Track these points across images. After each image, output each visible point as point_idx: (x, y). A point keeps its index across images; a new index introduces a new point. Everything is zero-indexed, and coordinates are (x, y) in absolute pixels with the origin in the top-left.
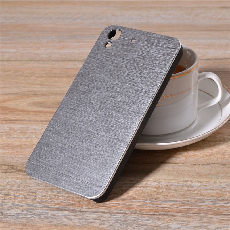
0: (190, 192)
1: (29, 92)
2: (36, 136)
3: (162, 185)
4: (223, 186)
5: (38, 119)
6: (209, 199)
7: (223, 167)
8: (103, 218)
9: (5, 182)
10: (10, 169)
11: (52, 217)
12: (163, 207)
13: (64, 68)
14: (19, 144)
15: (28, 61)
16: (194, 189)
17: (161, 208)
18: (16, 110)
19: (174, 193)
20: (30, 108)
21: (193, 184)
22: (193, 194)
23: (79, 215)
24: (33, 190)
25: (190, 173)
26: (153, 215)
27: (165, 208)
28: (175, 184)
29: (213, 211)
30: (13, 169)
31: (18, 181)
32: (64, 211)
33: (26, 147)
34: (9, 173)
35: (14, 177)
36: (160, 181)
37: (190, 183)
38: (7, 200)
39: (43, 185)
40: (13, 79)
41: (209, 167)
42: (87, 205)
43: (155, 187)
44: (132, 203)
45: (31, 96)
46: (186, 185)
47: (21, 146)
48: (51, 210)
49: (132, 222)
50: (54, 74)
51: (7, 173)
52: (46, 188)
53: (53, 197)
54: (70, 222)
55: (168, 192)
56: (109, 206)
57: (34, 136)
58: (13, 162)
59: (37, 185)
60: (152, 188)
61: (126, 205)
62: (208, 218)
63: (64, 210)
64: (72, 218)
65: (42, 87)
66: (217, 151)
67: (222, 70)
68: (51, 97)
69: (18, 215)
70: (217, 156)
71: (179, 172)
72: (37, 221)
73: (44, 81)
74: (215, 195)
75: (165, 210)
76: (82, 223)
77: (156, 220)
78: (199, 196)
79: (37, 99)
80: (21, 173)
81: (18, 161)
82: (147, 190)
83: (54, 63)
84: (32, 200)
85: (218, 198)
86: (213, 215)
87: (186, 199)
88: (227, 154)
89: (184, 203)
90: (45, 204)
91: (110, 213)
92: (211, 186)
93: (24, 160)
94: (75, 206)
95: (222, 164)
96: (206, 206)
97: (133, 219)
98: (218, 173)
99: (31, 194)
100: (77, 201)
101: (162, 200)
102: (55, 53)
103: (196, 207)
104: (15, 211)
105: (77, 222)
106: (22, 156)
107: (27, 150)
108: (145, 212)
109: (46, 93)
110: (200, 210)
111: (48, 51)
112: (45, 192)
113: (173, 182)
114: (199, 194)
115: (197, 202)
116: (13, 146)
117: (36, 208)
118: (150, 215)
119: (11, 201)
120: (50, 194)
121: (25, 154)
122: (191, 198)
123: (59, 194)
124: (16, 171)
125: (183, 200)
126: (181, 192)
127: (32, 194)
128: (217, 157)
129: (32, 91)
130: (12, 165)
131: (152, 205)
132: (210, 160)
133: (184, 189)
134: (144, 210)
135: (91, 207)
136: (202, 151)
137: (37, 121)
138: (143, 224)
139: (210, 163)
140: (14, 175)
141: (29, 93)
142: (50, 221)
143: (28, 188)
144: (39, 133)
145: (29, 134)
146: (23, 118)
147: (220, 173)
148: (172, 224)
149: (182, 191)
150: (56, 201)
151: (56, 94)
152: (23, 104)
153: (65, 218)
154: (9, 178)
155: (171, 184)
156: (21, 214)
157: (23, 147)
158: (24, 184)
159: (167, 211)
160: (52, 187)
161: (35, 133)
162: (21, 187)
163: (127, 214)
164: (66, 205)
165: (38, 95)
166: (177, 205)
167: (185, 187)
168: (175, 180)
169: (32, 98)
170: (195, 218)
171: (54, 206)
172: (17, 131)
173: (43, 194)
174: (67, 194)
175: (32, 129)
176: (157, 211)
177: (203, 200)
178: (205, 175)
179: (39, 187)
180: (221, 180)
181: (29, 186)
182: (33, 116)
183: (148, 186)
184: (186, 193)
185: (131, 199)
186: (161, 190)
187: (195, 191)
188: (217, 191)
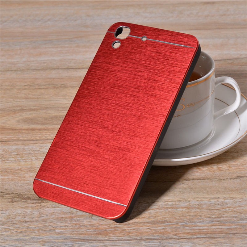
0: (225, 210)
2: (36, 157)
3: (192, 204)
5: (33, 138)
9: (14, 213)
10: (16, 198)
12: (200, 229)
13: (48, 78)
14: (19, 168)
15: (3, 71)
16: (229, 207)
17: (198, 231)
18: (5, 129)
19: (207, 212)
20: (20, 126)
21: (226, 201)
22: (228, 212)
24: (49, 220)
25: (219, 189)
26: (191, 238)
27: (202, 229)
28: (206, 202)
30: (17, 197)
31: (29, 211)
33: (27, 171)
34: (16, 202)
35: (23, 206)
36: (189, 200)
37: (222, 200)
39: (59, 213)
41: (236, 181)
42: (115, 233)
43: (185, 207)
44: (165, 227)
45: (18, 112)
46: (218, 202)
47: (22, 171)
48: (76, 242)
50: (37, 85)
51: (13, 202)
52: (63, 216)
55: (201, 212)
56: (140, 232)
57: (33, 158)
58: (17, 189)
59: (52, 214)
60: (182, 209)
61: (158, 230)
63: (90, 241)
65: (27, 101)
66: (242, 162)
68: (41, 111)
71: (207, 189)
73: (29, 94)
75: (203, 232)
77: (196, 244)
78: (236, 214)
79: (25, 115)
80: (29, 201)
81: (22, 188)
82: (177, 211)
83: (34, 73)
84: (51, 231)
87: (222, 219)
89: (221, 223)
90: (67, 235)
91: (143, 240)
92: (246, 202)
93: (30, 187)
94: (101, 235)
96: (246, 224)
97: (170, 244)
99: (47, 224)
100: (102, 229)
101: (197, 221)
102: (33, 61)
103: (236, 226)
106: (25, 182)
107: (30, 174)
109: (35, 108)
110: (240, 229)
111: (24, 59)
112: (63, 222)
113: (203, 200)
115: (234, 221)
116: (13, 170)
117: (58, 241)
118: (188, 239)
119: (26, 234)
120: (70, 223)
121: (29, 179)
122: (227, 217)
123: (79, 222)
124: (24, 199)
125: (219, 219)
126: (215, 211)
127: (49, 225)
128: (243, 169)
129: (17, 106)
130: (17, 193)
131: (187, 228)
132: (237, 173)
133: (218, 207)
134: (181, 234)
135: (120, 235)
136: (226, 164)
139: (238, 176)
140: (21, 204)
141: (15, 108)
144: (38, 154)
145: (27, 155)
146: (15, 137)
150: (78, 230)
151: (46, 108)
152: (12, 121)
154: (17, 208)
155: (202, 202)
157: (24, 171)
158: (36, 214)
159: (206, 233)
160: (70, 215)
161: (33, 154)
162: (34, 217)
163: (163, 239)
164: (92, 235)
165: (26, 110)
166: (214, 226)
167: (218, 205)
168: (205, 197)
169: (20, 114)
170: (238, 239)
171: (79, 237)
172: (12, 153)
173: (61, 224)
174: (89, 222)
175: (29, 150)
176: (194, 234)
177: (242, 218)
178: (236, 190)
179: (55, 216)
181: (43, 216)
182: (26, 135)
183: (177, 207)
184: (221, 211)
185: (162, 223)
186: (193, 210)
187: (231, 209)
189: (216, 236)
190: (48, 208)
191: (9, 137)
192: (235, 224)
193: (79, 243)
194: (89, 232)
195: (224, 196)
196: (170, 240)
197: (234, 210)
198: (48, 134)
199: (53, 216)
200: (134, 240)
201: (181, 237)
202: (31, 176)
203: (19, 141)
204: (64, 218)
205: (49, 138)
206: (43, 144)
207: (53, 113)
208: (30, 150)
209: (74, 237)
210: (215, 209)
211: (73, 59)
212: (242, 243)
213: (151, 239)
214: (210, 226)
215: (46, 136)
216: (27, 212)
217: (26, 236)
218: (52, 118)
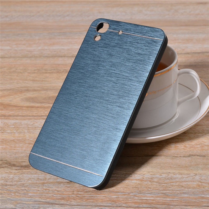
0: (172, 184)
1: (22, 87)
2: (28, 131)
3: (145, 177)
4: (203, 178)
5: (30, 114)
6: (190, 191)
7: (202, 158)
10: (4, 164)
12: (147, 200)
13: (55, 64)
14: (12, 139)
15: (21, 57)
16: (176, 181)
17: (145, 201)
18: (10, 105)
19: (157, 185)
20: (22, 104)
21: (175, 176)
22: (174, 186)
24: (25, 185)
25: (172, 165)
26: (138, 207)
27: (149, 200)
28: (158, 176)
29: (193, 203)
31: (12, 176)
32: (54, 205)
33: (18, 142)
34: (3, 168)
35: (8, 172)
36: (144, 173)
37: (172, 175)
38: (1, 195)
39: (35, 179)
40: (7, 75)
41: (190, 158)
42: (76, 199)
43: (139, 180)
44: (118, 196)
45: (24, 92)
46: (168, 177)
47: (14, 141)
48: (42, 205)
50: (45, 69)
51: (1, 168)
52: (38, 182)
53: (44, 191)
55: (151, 184)
56: (96, 199)
57: (26, 131)
58: (7, 157)
59: (29, 180)
60: (136, 181)
61: (112, 198)
65: (33, 83)
66: (197, 142)
68: (43, 92)
70: (197, 148)
71: (162, 165)
73: (36, 77)
74: (195, 186)
75: (149, 203)
78: (181, 188)
79: (29, 95)
80: (14, 168)
81: (11, 156)
82: (132, 183)
83: (45, 59)
84: (25, 194)
85: (199, 190)
86: (194, 207)
87: (168, 191)
88: (206, 146)
89: (166, 195)
90: (37, 198)
91: (97, 206)
92: (191, 178)
93: (17, 155)
94: (64, 200)
95: (201, 156)
96: (187, 197)
98: (198, 165)
99: (23, 188)
100: (66, 195)
101: (146, 192)
102: (46, 50)
103: (178, 199)
104: (8, 206)
106: (15, 151)
107: (20, 145)
108: (130, 204)
109: (39, 89)
110: (181, 201)
111: (40, 48)
112: (36, 187)
114: (180, 186)
115: (178, 194)
116: (7, 141)
117: (28, 203)
118: (135, 208)
119: (4, 196)
120: (41, 188)
121: (18, 149)
122: (173, 190)
123: (49, 188)
124: (10, 166)
125: (165, 192)
126: (164, 184)
127: (24, 189)
128: (196, 149)
129: (25, 87)
130: (6, 160)
131: (136, 198)
132: (190, 152)
133: (166, 181)
134: (130, 203)
135: (79, 201)
136: (183, 143)
139: (190, 155)
140: (7, 170)
141: (22, 89)
143: (21, 182)
144: (31, 128)
145: (22, 129)
146: (16, 113)
147: (200, 165)
149: (164, 183)
150: (46, 195)
151: (47, 90)
152: (16, 100)
154: (3, 173)
155: (154, 176)
156: (14, 208)
157: (16, 142)
158: (17, 178)
159: (151, 203)
160: (43, 181)
161: (27, 128)
162: (14, 182)
163: (113, 207)
164: (56, 199)
165: (30, 90)
166: (160, 197)
168: (158, 172)
171: (46, 200)
172: (11, 126)
173: (34, 189)
174: (57, 188)
176: (141, 203)
177: (184, 192)
178: (186, 167)
179: (31, 181)
180: (201, 172)
181: (21, 181)
182: (25, 111)
183: (133, 179)
184: (169, 185)
185: (117, 192)
186: (145, 183)
187: (177, 183)
188: (198, 183)
189: (158, 207)
190: (27, 175)
191: (11, 112)
192: (178, 197)
193: (45, 205)
194: (55, 196)
195: (174, 171)
196: (119, 208)
198: (42, 112)
199: (30, 182)
200: (90, 205)
201: (129, 206)
202: (20, 146)
203: (19, 116)
204: (38, 183)
205: (43, 115)
206: (37, 119)
207: (51, 94)
208: (25, 125)
209: (42, 200)
213: (104, 206)
214: (156, 197)
215: (40, 113)
216: (10, 177)
217: (4, 197)
218: (49, 98)
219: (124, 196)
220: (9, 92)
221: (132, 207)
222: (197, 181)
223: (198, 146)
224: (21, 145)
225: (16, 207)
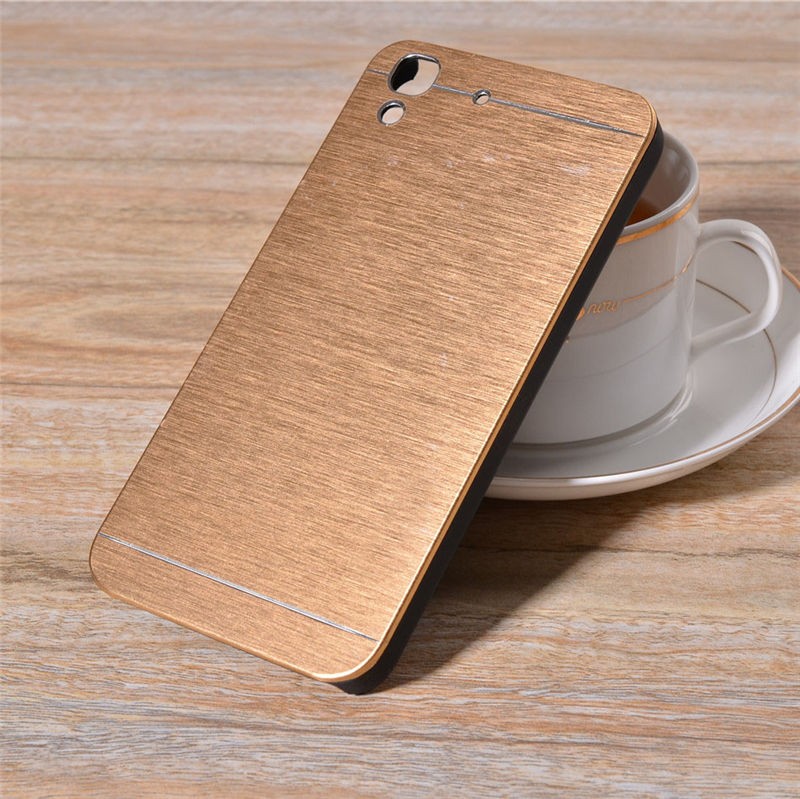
0: (678, 657)
1: (75, 275)
2: (111, 442)
3: (573, 629)
4: (796, 637)
5: (114, 379)
6: (750, 686)
7: (789, 563)
8: (370, 755)
9: (6, 618)
10: (23, 568)
11: (185, 750)
12: (584, 716)
13: (200, 190)
14: (49, 473)
15: (67, 159)
16: (693, 648)
17: (577, 720)
18: (33, 343)
19: (619, 661)
20: (82, 338)
21: (688, 628)
22: (688, 666)
23: (283, 745)
24: (111, 648)
25: (673, 587)
26: (551, 743)
27: (593, 716)
28: (622, 625)
29: (764, 730)
30: (27, 567)
31: (54, 614)
32: (227, 730)
33: (74, 485)
34: (19, 581)
35: (38, 597)
36: (568, 614)
37: (677, 624)
38: (18, 687)
39: (145, 629)
40: (15, 227)
41: (740, 562)
42: (310, 708)
43: (551, 639)
44: (472, 700)
45: (86, 294)
46: (662, 631)
47: (57, 481)
48: (179, 726)
49: (476, 770)
50: (163, 209)
51: (10, 582)
52: (158, 639)
53: (184, 673)
54: (250, 772)
55: (599, 658)
56: (388, 710)
57: (102, 443)
58: (31, 542)
59: (122, 629)
60: (540, 643)
61: (449, 706)
62: (748, 756)
63: (227, 726)
64: (258, 756)
65: (121, 259)
66: (766, 502)
67: (762, 205)
68: (158, 295)
69: (61, 742)
70: (765, 523)
71: (636, 584)
72: (131, 766)
73: (130, 238)
74: (767, 668)
75: (593, 727)
76: (295, 776)
77: (565, 765)
78: (714, 674)
79: (107, 304)
80: (61, 583)
81: (48, 538)
82: (524, 649)
83: (161, 169)
84: (109, 685)
85: (782, 683)
86: (767, 746)
87: (664, 686)
89: (658, 701)
90: (157, 702)
91: (394, 735)
92: (752, 637)
93: (73, 535)
94: (265, 710)
95: (786, 554)
96: (739, 709)
97: (480, 758)
98: (773, 587)
99: (102, 662)
100: (271, 692)
101: (582, 688)
102: (165, 133)
103: (705, 713)
104: (45, 729)
105: (276, 770)
106: (62, 518)
107: (81, 494)
108: (521, 731)
109: (140, 282)
110: (717, 724)
111: (138, 126)
112: (153, 658)
114: (710, 665)
115: (703, 695)
116: (30, 479)
117: (126, 717)
118: (540, 745)
119: (30, 689)
120: (173, 664)
121: (74, 510)
122: (683, 682)
123: (203, 662)
124: (45, 575)
125: (652, 687)
126: (647, 659)
127: (107, 664)
128: (765, 527)
129: (86, 274)
130: (28, 554)
131: (544, 708)
132: (743, 539)
133: (656, 647)
134: (520, 725)
135: (324, 715)
136: (711, 505)
137: (111, 386)
138: (517, 779)
139: (742, 549)
140: (35, 591)
141: (78, 281)
142: (177, 766)
143: (92, 639)
144: (119, 431)
145: (83, 434)
146: (58, 373)
147: (781, 588)
148: (620, 778)
149: (649, 654)
150: (195, 689)
151: (174, 286)
152: (58, 321)
153: (232, 755)
154: (21, 602)
155: (608, 626)
156: (71, 739)
157: (64, 484)
158: (74, 624)
159: (602, 728)
160: (178, 637)
161: (106, 430)
162: (64, 636)
163: (457, 740)
164: (234, 707)
165: (109, 286)
166: (634, 707)
167: (661, 638)
168: (622, 611)
169: (89, 298)
170: (703, 758)
171: (191, 711)
172: (41, 424)
173: (144, 664)
175: (95, 415)
176: (564, 729)
177: (728, 688)
178: (729, 593)
179: (131, 636)
180: (786, 614)
181: (94, 632)
182: (94, 368)
183: (526, 636)
184: (665, 660)
185: (467, 684)
186: (573, 651)
187: (698, 655)
188: (776, 656)
189: (631, 744)
190: (114, 610)
191: (39, 370)
192: (703, 707)
193: (191, 729)
194: (228, 696)
195: (685, 609)
196: (481, 743)
197: (710, 659)
198: (163, 370)
199: (127, 637)
200: (365, 733)
201: (518, 738)
202: (84, 500)
203: (69, 386)
204: (159, 644)
205: (164, 381)
206: (143, 400)
207: (192, 302)
209: (178, 710)
210: (646, 651)
211: (288, 134)
212: (715, 774)
213: (422, 737)
214: (621, 706)
215: (155, 373)
216: (48, 618)
217: (29, 693)
218: (186, 318)
219: (497, 701)
220: (24, 291)
221: (529, 742)
222: (776, 649)
223: (772, 517)
224: (84, 496)
225: (78, 733)
